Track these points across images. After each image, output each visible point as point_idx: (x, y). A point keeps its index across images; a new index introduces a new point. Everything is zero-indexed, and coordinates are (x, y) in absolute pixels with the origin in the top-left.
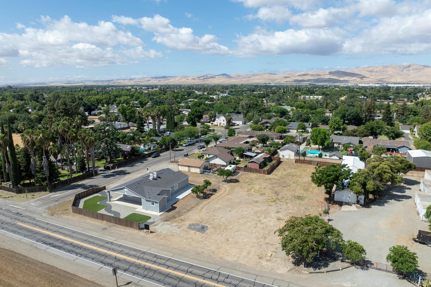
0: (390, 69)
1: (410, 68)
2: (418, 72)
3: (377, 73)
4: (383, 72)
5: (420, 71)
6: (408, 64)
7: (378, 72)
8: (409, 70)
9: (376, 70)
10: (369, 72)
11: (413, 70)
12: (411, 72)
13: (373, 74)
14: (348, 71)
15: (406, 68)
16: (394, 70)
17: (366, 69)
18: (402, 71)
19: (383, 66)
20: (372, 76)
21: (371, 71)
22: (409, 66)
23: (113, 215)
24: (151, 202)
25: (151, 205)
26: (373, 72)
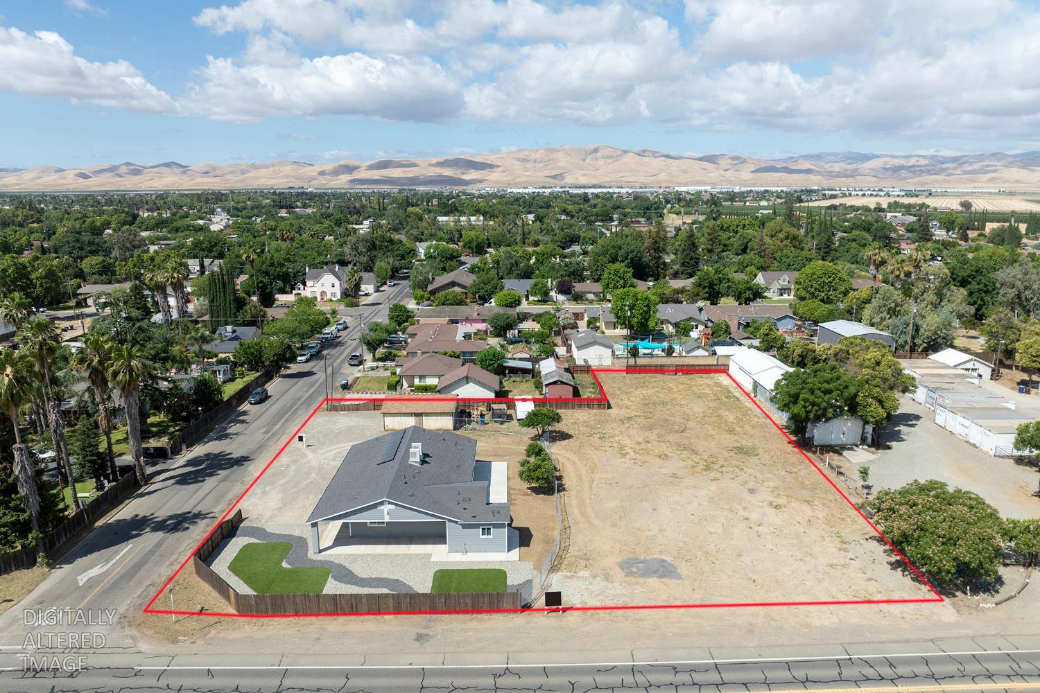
0: (560, 155)
1: (599, 155)
2: (613, 162)
3: (536, 164)
4: (549, 161)
5: (615, 161)
6: (592, 146)
7: (540, 162)
8: (596, 159)
9: (533, 156)
10: (521, 161)
11: (603, 157)
12: (601, 162)
13: (529, 165)
14: (478, 159)
15: (590, 154)
17: (513, 156)
18: (584, 160)
19: (547, 150)
20: (527, 170)
21: (524, 160)
22: (596, 150)
23: (385, 591)
24: (481, 527)
25: (481, 537)
26: (528, 161)
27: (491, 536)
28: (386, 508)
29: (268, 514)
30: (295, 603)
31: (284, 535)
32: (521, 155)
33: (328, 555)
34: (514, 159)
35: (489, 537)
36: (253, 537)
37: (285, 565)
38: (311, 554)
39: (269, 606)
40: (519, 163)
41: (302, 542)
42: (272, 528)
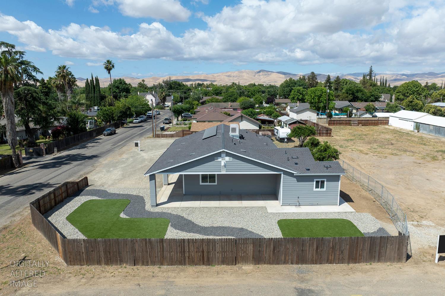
1: (261, 74)
2: (267, 77)
4: (239, 76)
5: (268, 76)
7: (236, 77)
8: (260, 76)
9: (233, 74)
10: (228, 77)
11: (263, 75)
13: (231, 78)
15: (257, 73)
16: (248, 75)
18: (254, 76)
19: (238, 72)
20: (230, 80)
21: (229, 76)
24: (315, 180)
25: (315, 189)
26: (231, 76)
27: (325, 189)
28: (224, 160)
29: (110, 182)
30: (133, 251)
31: (123, 195)
32: (228, 74)
33: (165, 208)
34: (225, 76)
35: (322, 190)
36: (95, 196)
37: (122, 215)
38: (148, 207)
39: (102, 254)
40: (227, 77)
41: (140, 200)
42: (112, 190)
